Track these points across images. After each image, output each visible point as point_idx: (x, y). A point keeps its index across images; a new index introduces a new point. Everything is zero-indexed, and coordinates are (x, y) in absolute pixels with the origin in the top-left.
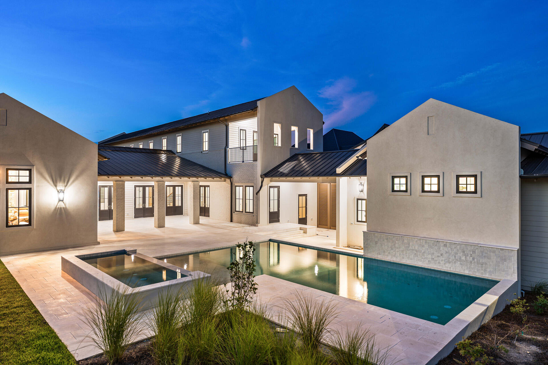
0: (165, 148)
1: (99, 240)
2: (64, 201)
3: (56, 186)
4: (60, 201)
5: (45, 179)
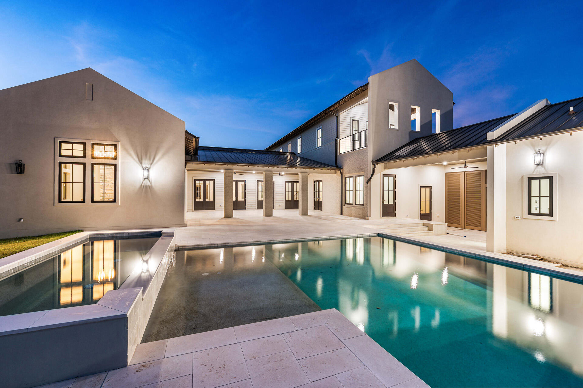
0: (290, 151)
2: (150, 178)
3: (141, 163)
4: (145, 179)
5: (130, 155)
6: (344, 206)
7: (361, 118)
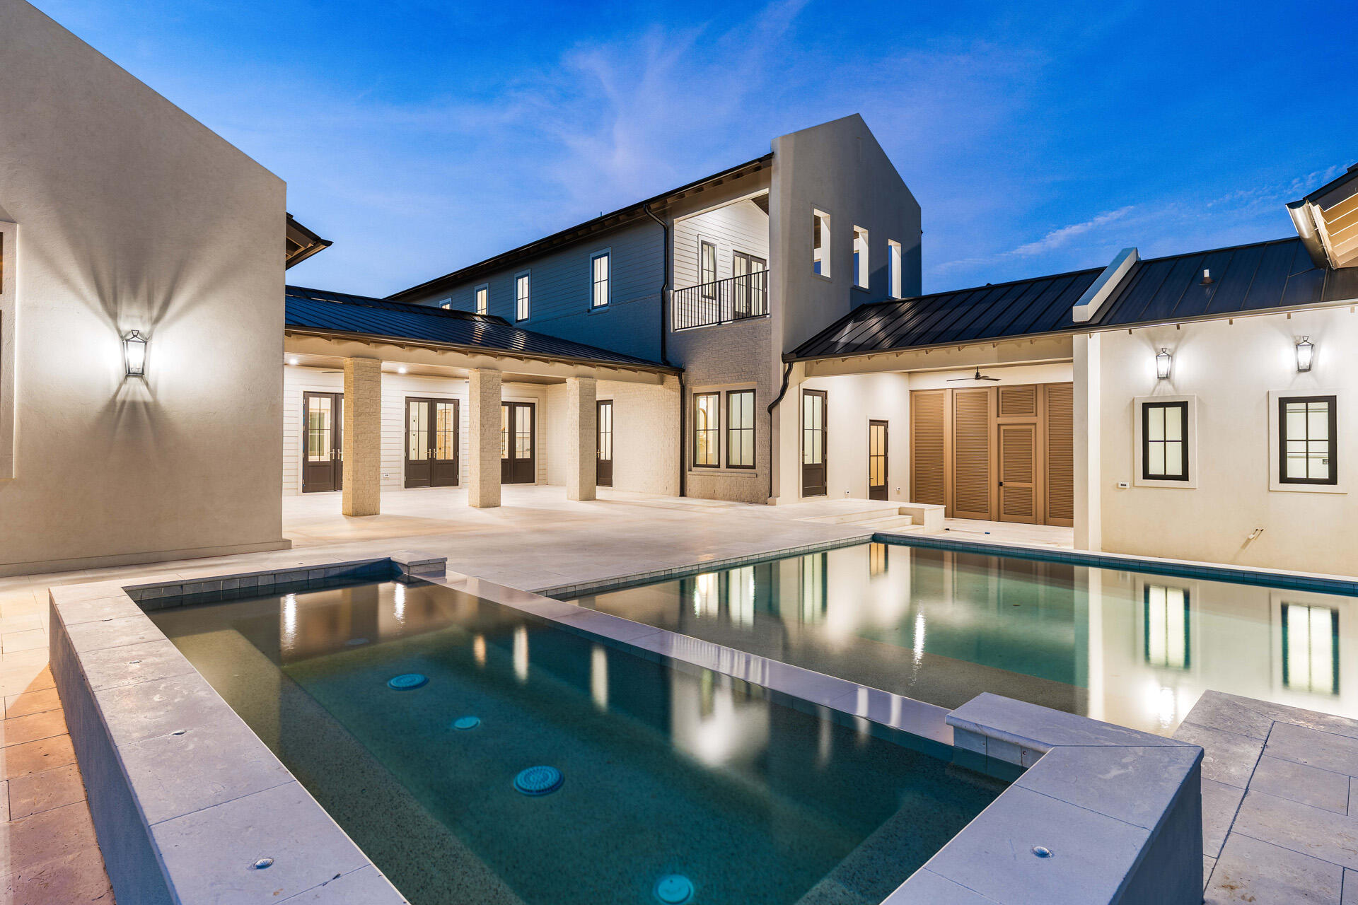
0: (482, 310)
1: (286, 538)
4: (129, 374)
6: (688, 473)
7: (721, 241)
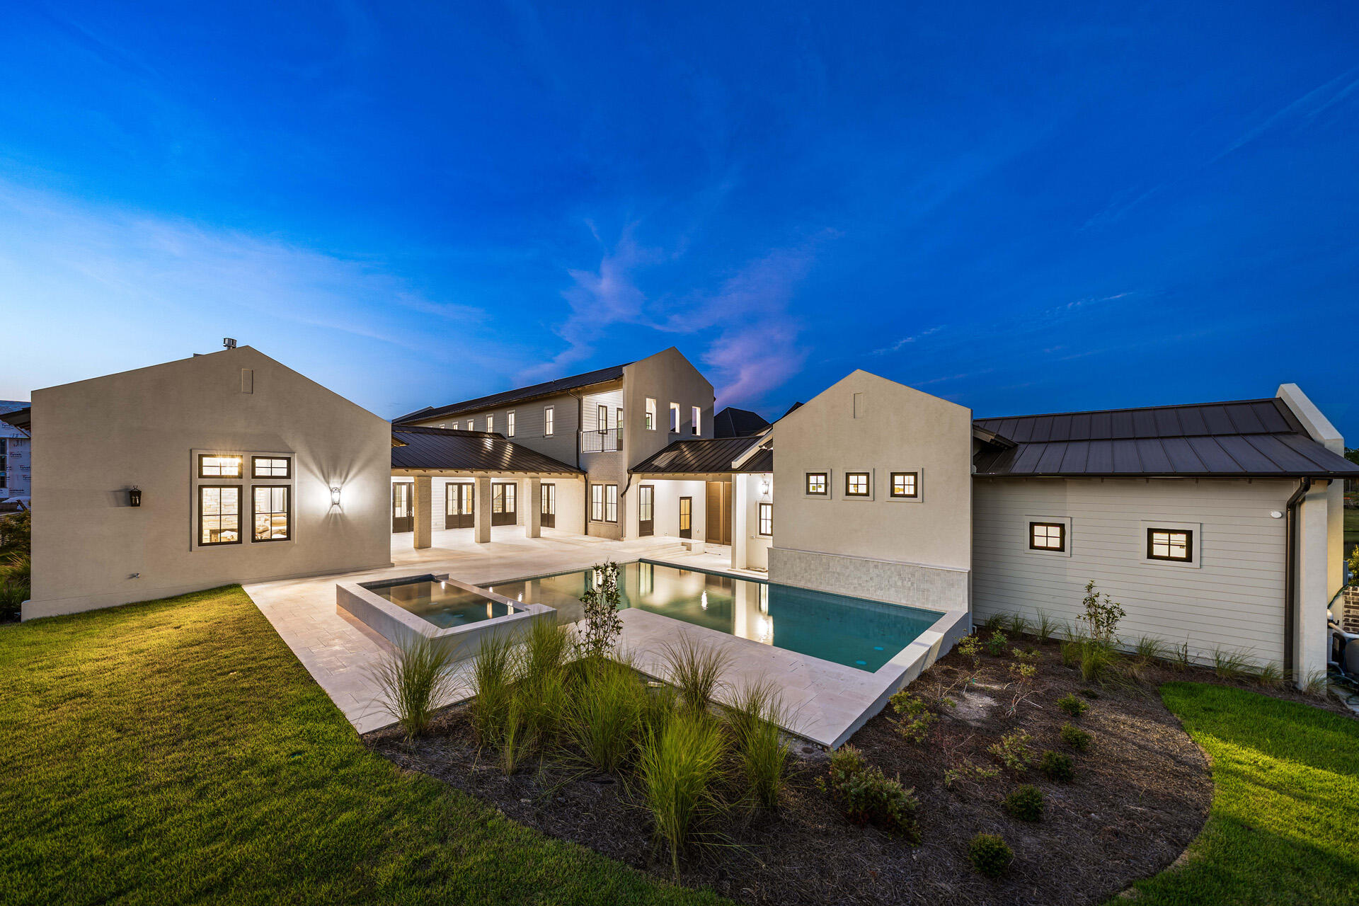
0: (490, 431)
1: (392, 560)
2: (341, 504)
3: (328, 483)
4: (334, 504)
5: (312, 472)
6: (589, 523)
7: (610, 404)
